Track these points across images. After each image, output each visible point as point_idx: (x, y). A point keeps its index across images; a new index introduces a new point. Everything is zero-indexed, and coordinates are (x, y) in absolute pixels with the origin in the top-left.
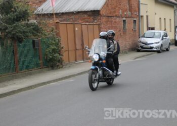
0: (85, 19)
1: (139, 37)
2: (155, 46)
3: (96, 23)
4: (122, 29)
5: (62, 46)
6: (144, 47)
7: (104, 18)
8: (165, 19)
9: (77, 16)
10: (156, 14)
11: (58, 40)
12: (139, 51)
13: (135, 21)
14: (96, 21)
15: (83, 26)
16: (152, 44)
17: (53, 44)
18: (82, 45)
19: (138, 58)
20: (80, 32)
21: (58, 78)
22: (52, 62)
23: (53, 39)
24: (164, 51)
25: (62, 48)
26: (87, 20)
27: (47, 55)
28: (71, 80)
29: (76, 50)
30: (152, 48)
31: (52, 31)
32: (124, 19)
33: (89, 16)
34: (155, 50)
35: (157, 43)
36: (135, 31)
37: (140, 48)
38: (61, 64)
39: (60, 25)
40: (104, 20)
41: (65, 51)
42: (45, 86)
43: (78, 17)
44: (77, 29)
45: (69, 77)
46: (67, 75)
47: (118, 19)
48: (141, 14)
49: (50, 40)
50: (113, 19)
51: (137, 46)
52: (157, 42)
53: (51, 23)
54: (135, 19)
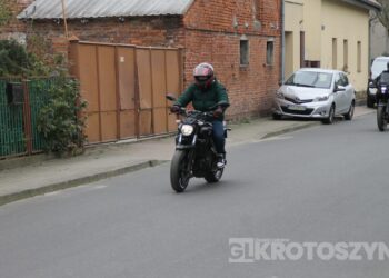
0: (146, 34)
1: (280, 85)
2: (316, 108)
3: (172, 45)
4: (237, 64)
5: (83, 100)
6: (290, 108)
7: (193, 34)
8: (345, 41)
9: (126, 28)
10: (323, 28)
11: (74, 85)
12: (277, 117)
13: (270, 44)
14: (172, 41)
15: (139, 53)
16: (311, 101)
17: (61, 95)
18: (136, 99)
19: (273, 134)
20: (131, 67)
21: (66, 180)
22: (56, 139)
23: (61, 81)
24: (340, 119)
25: (83, 105)
26: (149, 37)
27: (42, 122)
28: (99, 186)
29: (119, 110)
30: (309, 111)
31: (59, 62)
32: (243, 38)
33: (156, 28)
34: (318, 115)
35: (320, 100)
36: (271, 68)
37: (281, 112)
38: (80, 146)
39: (80, 48)
40: (192, 38)
41: (90, 114)
42: (30, 199)
43: (128, 30)
44: (122, 59)
45: (97, 177)
46: (91, 174)
47: (227, 37)
48: (287, 28)
49: (53, 86)
50: (216, 39)
51: (274, 105)
52: (322, 96)
53: (62, 42)
54: (271, 40)
